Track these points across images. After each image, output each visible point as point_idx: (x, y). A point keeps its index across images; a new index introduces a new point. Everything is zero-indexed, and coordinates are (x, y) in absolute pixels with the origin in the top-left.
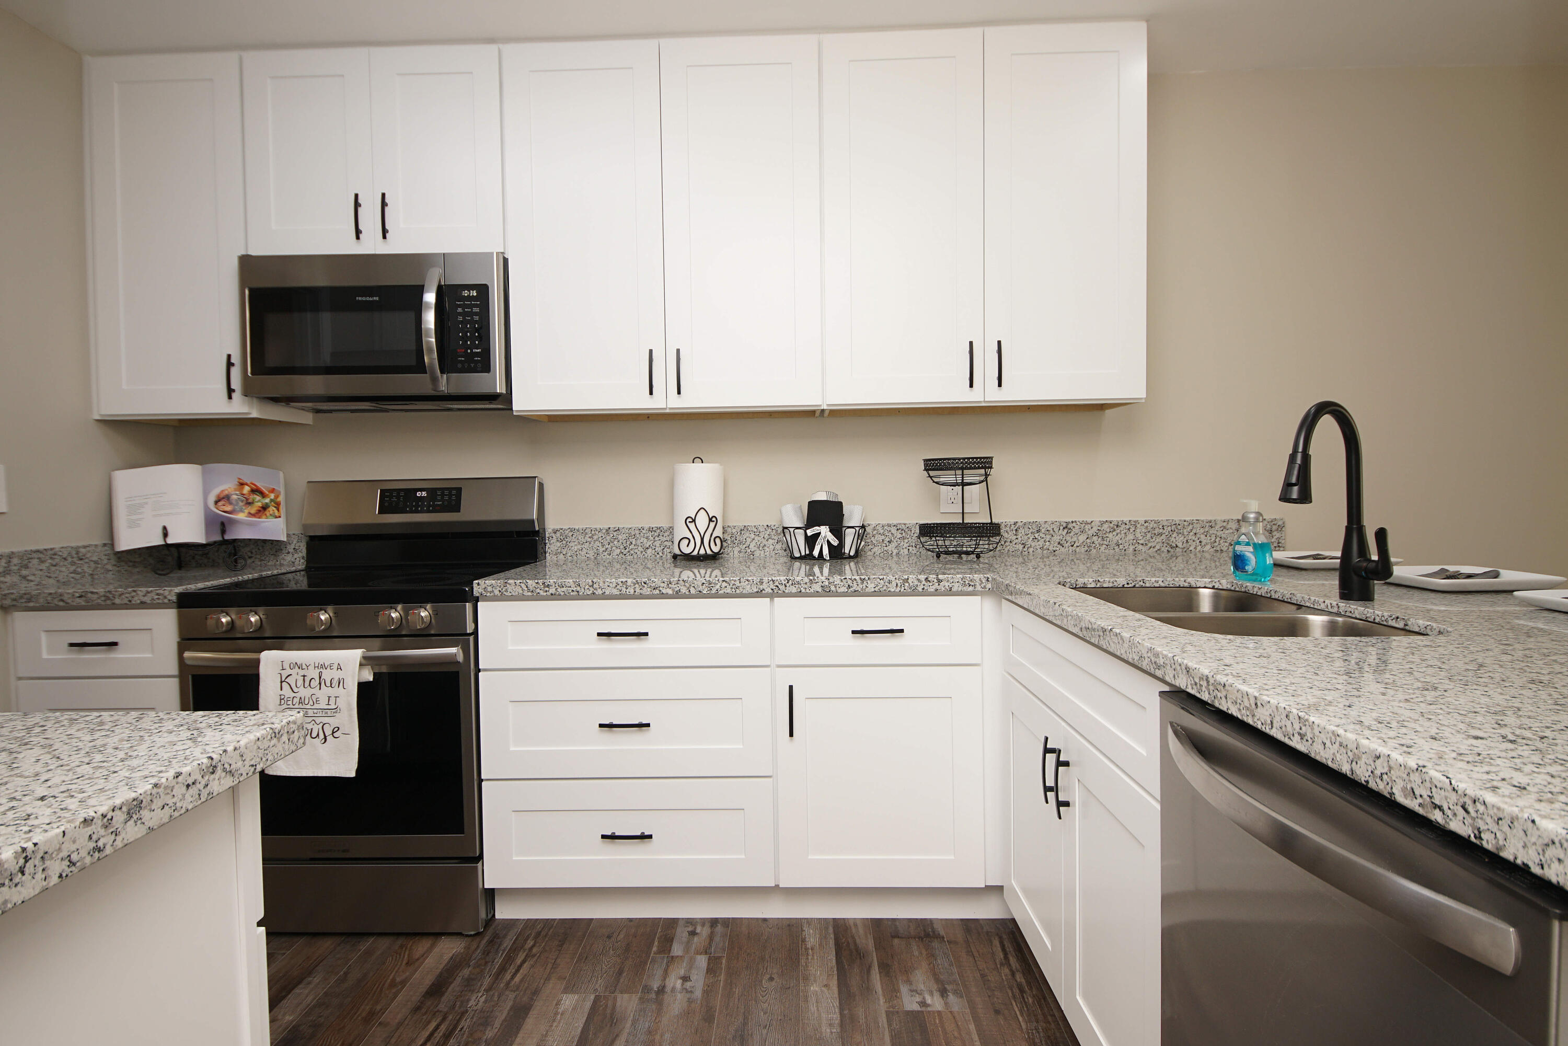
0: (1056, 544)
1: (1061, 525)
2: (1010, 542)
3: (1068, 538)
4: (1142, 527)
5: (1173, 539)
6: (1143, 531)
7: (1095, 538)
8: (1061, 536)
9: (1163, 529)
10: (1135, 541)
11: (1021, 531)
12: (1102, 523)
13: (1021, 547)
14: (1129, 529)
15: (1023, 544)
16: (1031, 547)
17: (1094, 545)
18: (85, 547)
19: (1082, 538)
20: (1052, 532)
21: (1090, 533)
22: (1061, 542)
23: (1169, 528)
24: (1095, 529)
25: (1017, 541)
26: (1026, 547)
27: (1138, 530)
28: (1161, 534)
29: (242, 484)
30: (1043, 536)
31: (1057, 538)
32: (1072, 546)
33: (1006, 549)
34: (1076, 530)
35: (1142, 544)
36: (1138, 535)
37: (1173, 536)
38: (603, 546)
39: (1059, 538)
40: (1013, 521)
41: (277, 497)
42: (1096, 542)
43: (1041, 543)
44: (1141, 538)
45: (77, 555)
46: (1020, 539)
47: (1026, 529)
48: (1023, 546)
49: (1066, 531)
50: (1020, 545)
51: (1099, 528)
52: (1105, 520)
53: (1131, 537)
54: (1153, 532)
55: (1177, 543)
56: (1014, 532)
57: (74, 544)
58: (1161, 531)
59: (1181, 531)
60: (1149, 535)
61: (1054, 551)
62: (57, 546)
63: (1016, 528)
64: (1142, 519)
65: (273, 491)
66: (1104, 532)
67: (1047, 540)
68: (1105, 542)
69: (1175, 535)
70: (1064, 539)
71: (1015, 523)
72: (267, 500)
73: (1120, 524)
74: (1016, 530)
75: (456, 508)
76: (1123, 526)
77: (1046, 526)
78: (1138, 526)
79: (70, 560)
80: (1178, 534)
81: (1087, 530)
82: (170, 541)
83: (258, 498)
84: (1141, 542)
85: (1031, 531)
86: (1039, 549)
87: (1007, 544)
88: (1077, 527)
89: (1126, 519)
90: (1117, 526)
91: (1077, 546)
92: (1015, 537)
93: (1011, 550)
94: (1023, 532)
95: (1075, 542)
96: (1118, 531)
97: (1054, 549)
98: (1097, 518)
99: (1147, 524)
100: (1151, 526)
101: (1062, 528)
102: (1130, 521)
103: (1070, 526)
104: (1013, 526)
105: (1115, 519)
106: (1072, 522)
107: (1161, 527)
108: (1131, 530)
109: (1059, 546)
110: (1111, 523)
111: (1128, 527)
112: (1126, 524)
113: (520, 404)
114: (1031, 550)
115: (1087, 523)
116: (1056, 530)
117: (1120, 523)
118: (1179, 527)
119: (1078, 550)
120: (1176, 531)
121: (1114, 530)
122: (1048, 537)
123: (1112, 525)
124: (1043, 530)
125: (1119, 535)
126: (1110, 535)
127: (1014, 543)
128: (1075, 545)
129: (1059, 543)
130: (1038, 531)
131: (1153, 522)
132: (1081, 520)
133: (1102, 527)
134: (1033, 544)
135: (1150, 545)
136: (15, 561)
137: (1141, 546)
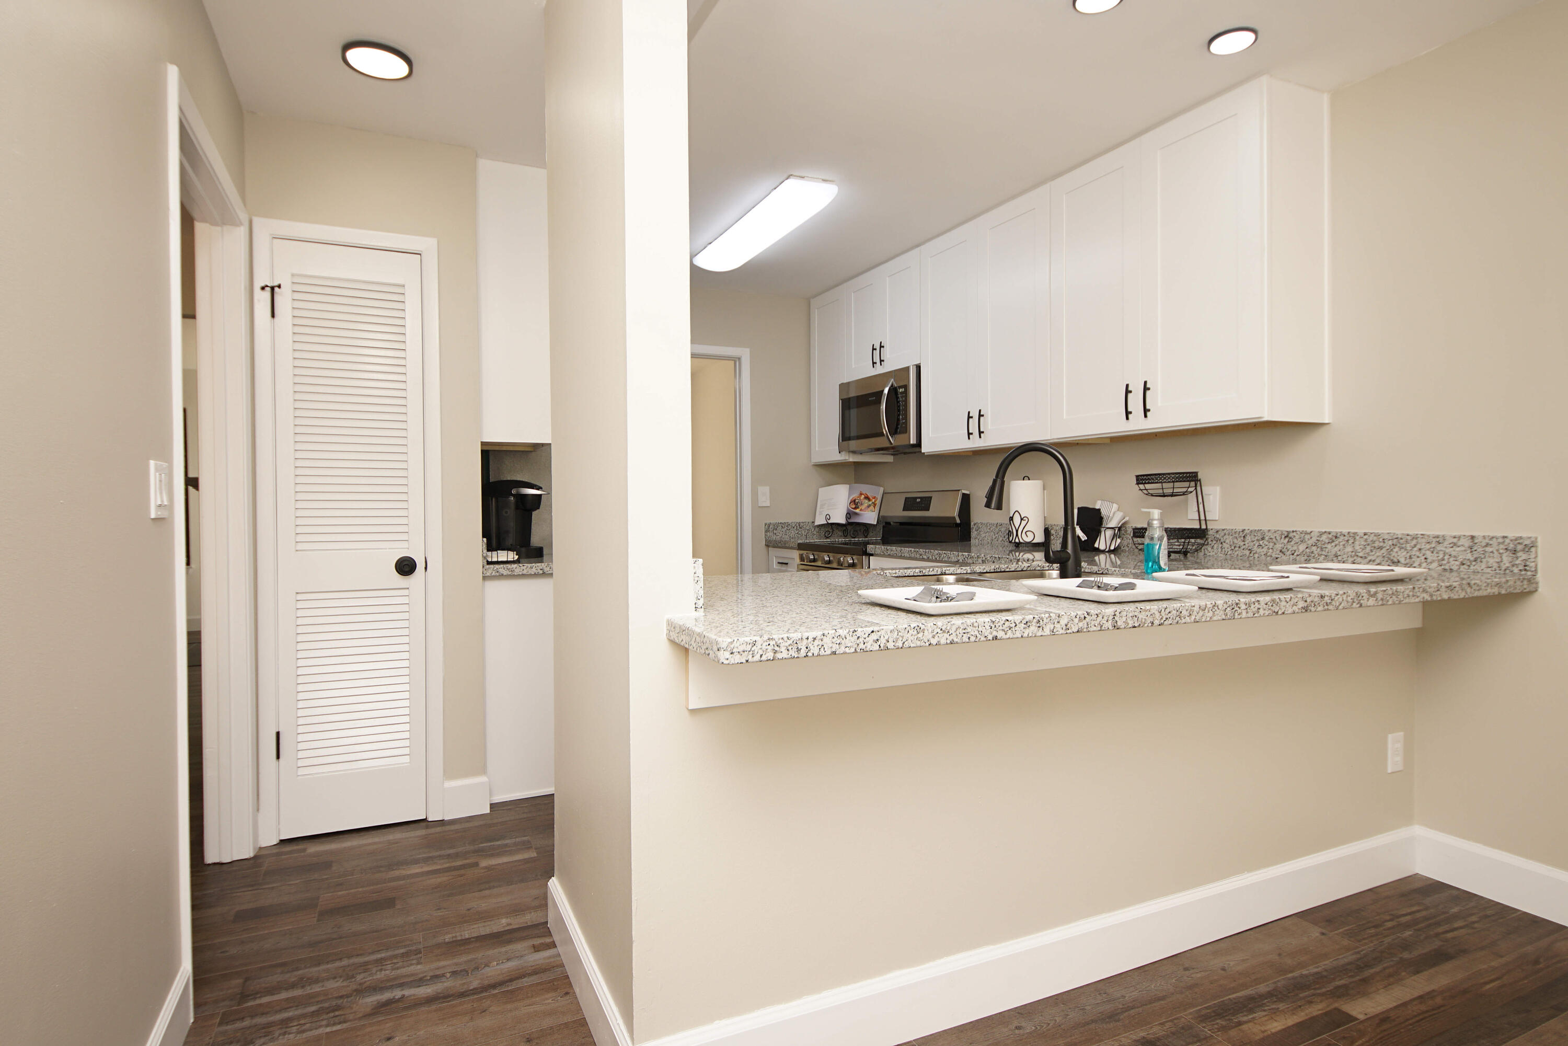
0: (1278, 552)
1: (1282, 534)
2: (1239, 547)
3: (1289, 547)
4: (1361, 539)
5: (1394, 554)
6: (1362, 543)
7: (1314, 548)
8: (1283, 545)
9: (1384, 542)
10: (1353, 553)
11: (1248, 538)
12: (1321, 534)
13: (1247, 552)
14: (1348, 541)
15: (1250, 550)
16: (1256, 553)
17: (1313, 555)
18: (803, 523)
19: (1302, 547)
20: (1274, 540)
21: (1310, 542)
22: (1283, 550)
23: (1390, 542)
24: (1314, 539)
25: (1244, 547)
26: (1252, 552)
27: (1357, 543)
28: (1381, 548)
29: (861, 494)
30: (1267, 543)
31: (1279, 546)
32: (1293, 554)
33: (1236, 554)
34: (1296, 539)
35: (1361, 557)
36: (1357, 547)
37: (1395, 550)
38: (995, 535)
39: (1281, 546)
40: (1241, 528)
41: (875, 501)
42: (1315, 552)
43: (1265, 550)
44: (1360, 550)
45: (799, 526)
46: (1247, 545)
47: (1253, 536)
48: (1249, 552)
49: (1287, 539)
50: (1247, 550)
51: (1318, 539)
52: (1324, 531)
53: (1349, 549)
54: (1373, 545)
55: (1398, 558)
56: (1242, 538)
57: (798, 521)
58: (1381, 544)
59: (1404, 546)
60: (1368, 548)
61: (1277, 558)
62: (790, 522)
63: (1243, 535)
64: (1361, 532)
65: (874, 498)
66: (1323, 543)
67: (1271, 547)
68: (1324, 553)
69: (1396, 549)
70: (1285, 547)
71: (1243, 531)
72: (870, 503)
73: (1338, 536)
74: (1244, 537)
75: (927, 508)
76: (1342, 538)
77: (1270, 534)
78: (1357, 538)
79: (795, 528)
80: (1401, 548)
81: (1306, 540)
82: (830, 522)
83: (866, 501)
84: (1360, 554)
85: (1256, 538)
86: (1263, 556)
87: (1237, 549)
88: (1297, 537)
89: (1345, 531)
90: (1336, 537)
91: (1298, 555)
92: (1243, 543)
93: (1239, 555)
94: (1250, 538)
95: (1295, 551)
96: (1337, 542)
97: (1277, 556)
98: (1317, 529)
99: (1366, 537)
100: (1371, 539)
101: (1283, 536)
102: (1349, 533)
103: (1291, 535)
104: (1241, 533)
105: (1334, 529)
106: (1293, 532)
107: (1381, 540)
108: (1350, 542)
109: (1281, 553)
110: (1329, 533)
111: (1346, 538)
112: (1344, 536)
113: (926, 448)
114: (1256, 556)
115: (1306, 533)
116: (1278, 538)
117: (1339, 534)
118: (1401, 541)
119: (1298, 558)
120: (1398, 545)
121: (1333, 541)
122: (1271, 544)
123: (1330, 536)
124: (1267, 538)
125: (1337, 546)
126: (1329, 546)
127: (1242, 548)
128: (1295, 554)
129: (1281, 551)
130: (1263, 539)
131: (1373, 535)
132: (1301, 530)
133: (1321, 537)
134: (1258, 550)
135: (1369, 558)
136: (771, 526)
137: (1359, 559)
